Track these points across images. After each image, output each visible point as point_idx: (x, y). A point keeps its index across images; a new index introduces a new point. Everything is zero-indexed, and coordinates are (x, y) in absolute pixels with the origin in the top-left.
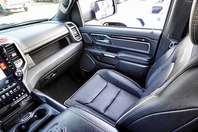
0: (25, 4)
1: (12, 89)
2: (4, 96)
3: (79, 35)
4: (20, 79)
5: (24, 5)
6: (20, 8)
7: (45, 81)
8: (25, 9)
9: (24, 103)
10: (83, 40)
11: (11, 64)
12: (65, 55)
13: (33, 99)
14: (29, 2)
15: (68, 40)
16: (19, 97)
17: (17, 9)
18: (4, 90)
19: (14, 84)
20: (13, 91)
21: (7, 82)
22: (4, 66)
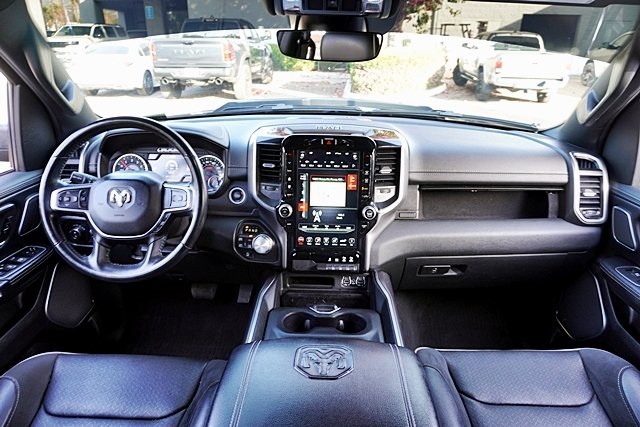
0: (544, 83)
1: (340, 236)
2: (319, 239)
3: (600, 205)
4: (364, 226)
5: (541, 84)
6: (525, 91)
7: (419, 273)
8: (538, 94)
9: (343, 283)
10: (605, 227)
11: (367, 185)
12: (509, 238)
13: (366, 289)
14: (561, 80)
15: (550, 205)
16: (340, 262)
17: (518, 90)
18: (327, 229)
19: (349, 229)
20: (339, 243)
21: (340, 216)
22: (353, 183)
